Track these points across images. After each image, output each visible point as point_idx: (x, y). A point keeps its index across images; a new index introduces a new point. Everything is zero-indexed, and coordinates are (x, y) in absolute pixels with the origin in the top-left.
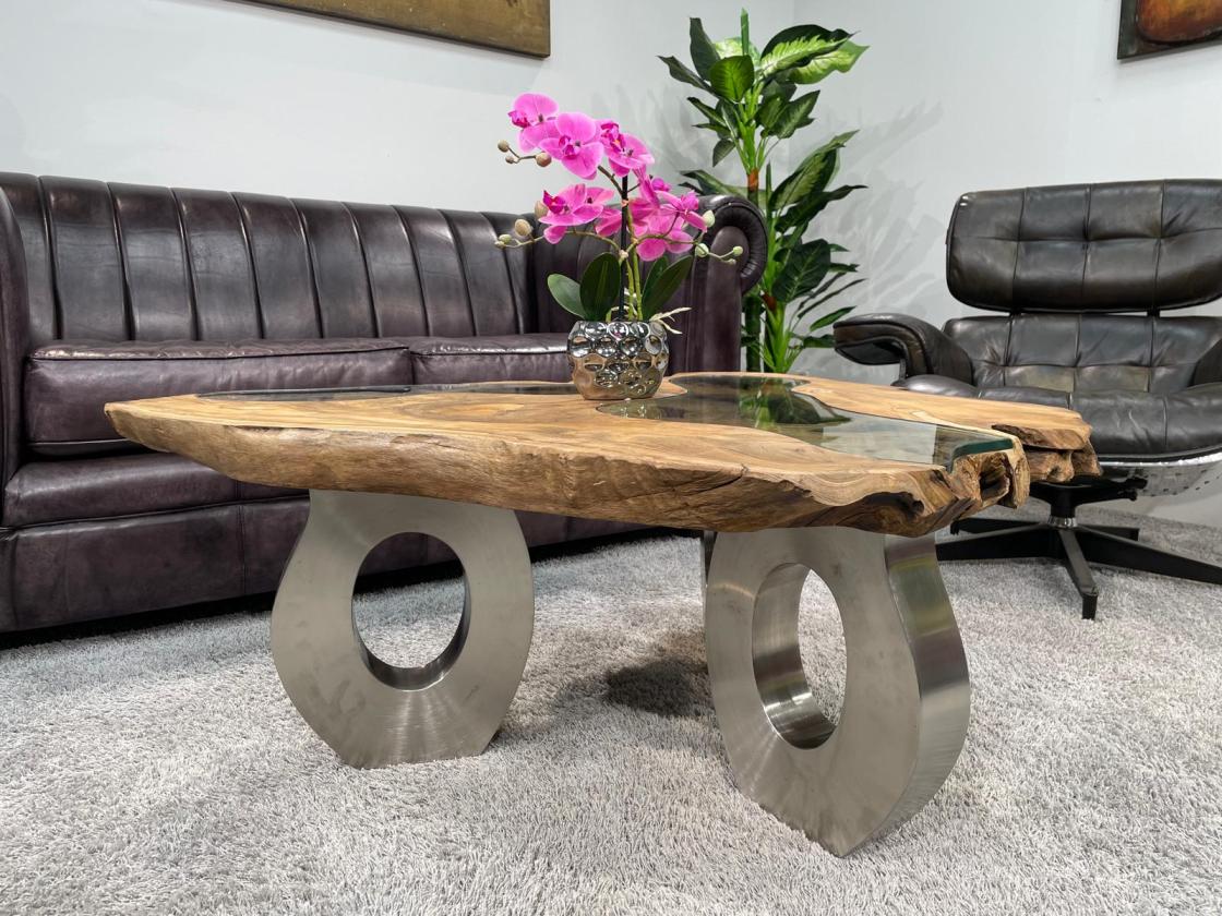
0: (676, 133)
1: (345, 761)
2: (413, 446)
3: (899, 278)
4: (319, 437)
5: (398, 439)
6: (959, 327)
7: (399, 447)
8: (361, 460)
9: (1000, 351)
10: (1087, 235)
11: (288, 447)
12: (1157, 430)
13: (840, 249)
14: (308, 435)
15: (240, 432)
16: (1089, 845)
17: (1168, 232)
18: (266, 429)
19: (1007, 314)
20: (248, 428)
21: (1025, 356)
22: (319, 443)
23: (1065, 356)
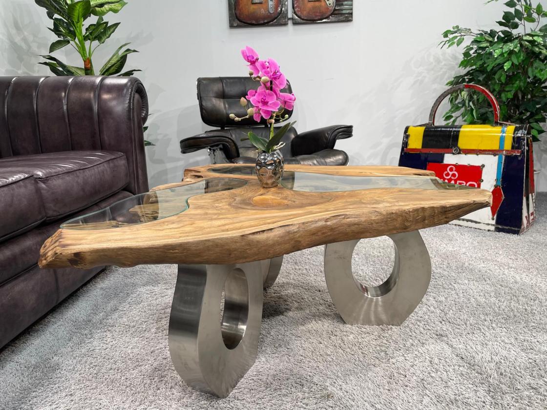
2: (334, 221)
4: (294, 229)
5: (327, 220)
7: (329, 223)
8: (315, 234)
11: (282, 237)
14: (287, 229)
15: (251, 237)
18: (263, 231)
20: (253, 233)
22: (295, 231)
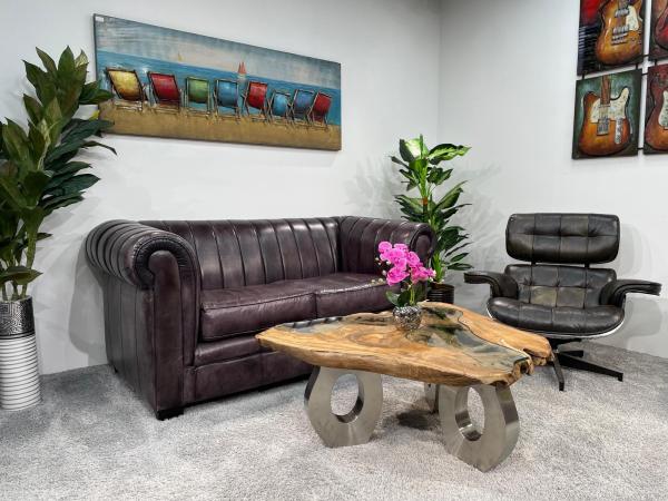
0: (390, 174)
1: (327, 446)
3: (484, 235)
6: (512, 268)
9: (528, 278)
10: (560, 234)
12: (582, 324)
13: (462, 229)
16: (555, 468)
17: (592, 235)
19: (530, 263)
21: (538, 281)
23: (553, 282)
